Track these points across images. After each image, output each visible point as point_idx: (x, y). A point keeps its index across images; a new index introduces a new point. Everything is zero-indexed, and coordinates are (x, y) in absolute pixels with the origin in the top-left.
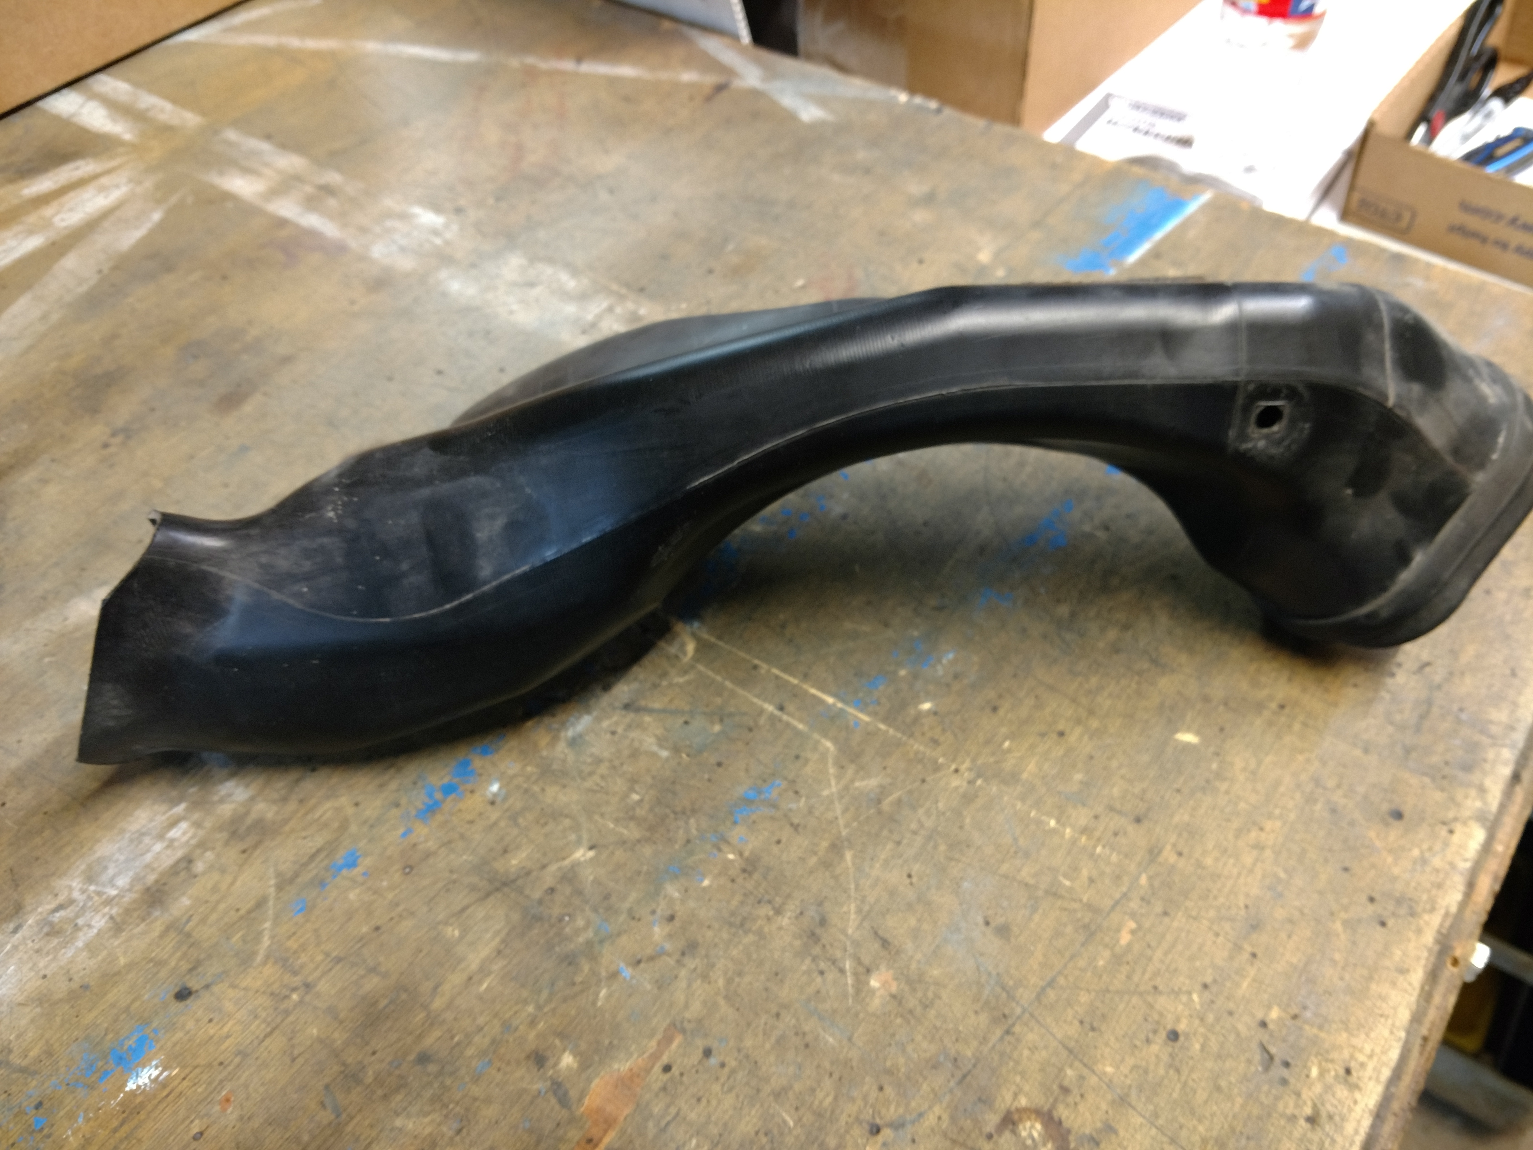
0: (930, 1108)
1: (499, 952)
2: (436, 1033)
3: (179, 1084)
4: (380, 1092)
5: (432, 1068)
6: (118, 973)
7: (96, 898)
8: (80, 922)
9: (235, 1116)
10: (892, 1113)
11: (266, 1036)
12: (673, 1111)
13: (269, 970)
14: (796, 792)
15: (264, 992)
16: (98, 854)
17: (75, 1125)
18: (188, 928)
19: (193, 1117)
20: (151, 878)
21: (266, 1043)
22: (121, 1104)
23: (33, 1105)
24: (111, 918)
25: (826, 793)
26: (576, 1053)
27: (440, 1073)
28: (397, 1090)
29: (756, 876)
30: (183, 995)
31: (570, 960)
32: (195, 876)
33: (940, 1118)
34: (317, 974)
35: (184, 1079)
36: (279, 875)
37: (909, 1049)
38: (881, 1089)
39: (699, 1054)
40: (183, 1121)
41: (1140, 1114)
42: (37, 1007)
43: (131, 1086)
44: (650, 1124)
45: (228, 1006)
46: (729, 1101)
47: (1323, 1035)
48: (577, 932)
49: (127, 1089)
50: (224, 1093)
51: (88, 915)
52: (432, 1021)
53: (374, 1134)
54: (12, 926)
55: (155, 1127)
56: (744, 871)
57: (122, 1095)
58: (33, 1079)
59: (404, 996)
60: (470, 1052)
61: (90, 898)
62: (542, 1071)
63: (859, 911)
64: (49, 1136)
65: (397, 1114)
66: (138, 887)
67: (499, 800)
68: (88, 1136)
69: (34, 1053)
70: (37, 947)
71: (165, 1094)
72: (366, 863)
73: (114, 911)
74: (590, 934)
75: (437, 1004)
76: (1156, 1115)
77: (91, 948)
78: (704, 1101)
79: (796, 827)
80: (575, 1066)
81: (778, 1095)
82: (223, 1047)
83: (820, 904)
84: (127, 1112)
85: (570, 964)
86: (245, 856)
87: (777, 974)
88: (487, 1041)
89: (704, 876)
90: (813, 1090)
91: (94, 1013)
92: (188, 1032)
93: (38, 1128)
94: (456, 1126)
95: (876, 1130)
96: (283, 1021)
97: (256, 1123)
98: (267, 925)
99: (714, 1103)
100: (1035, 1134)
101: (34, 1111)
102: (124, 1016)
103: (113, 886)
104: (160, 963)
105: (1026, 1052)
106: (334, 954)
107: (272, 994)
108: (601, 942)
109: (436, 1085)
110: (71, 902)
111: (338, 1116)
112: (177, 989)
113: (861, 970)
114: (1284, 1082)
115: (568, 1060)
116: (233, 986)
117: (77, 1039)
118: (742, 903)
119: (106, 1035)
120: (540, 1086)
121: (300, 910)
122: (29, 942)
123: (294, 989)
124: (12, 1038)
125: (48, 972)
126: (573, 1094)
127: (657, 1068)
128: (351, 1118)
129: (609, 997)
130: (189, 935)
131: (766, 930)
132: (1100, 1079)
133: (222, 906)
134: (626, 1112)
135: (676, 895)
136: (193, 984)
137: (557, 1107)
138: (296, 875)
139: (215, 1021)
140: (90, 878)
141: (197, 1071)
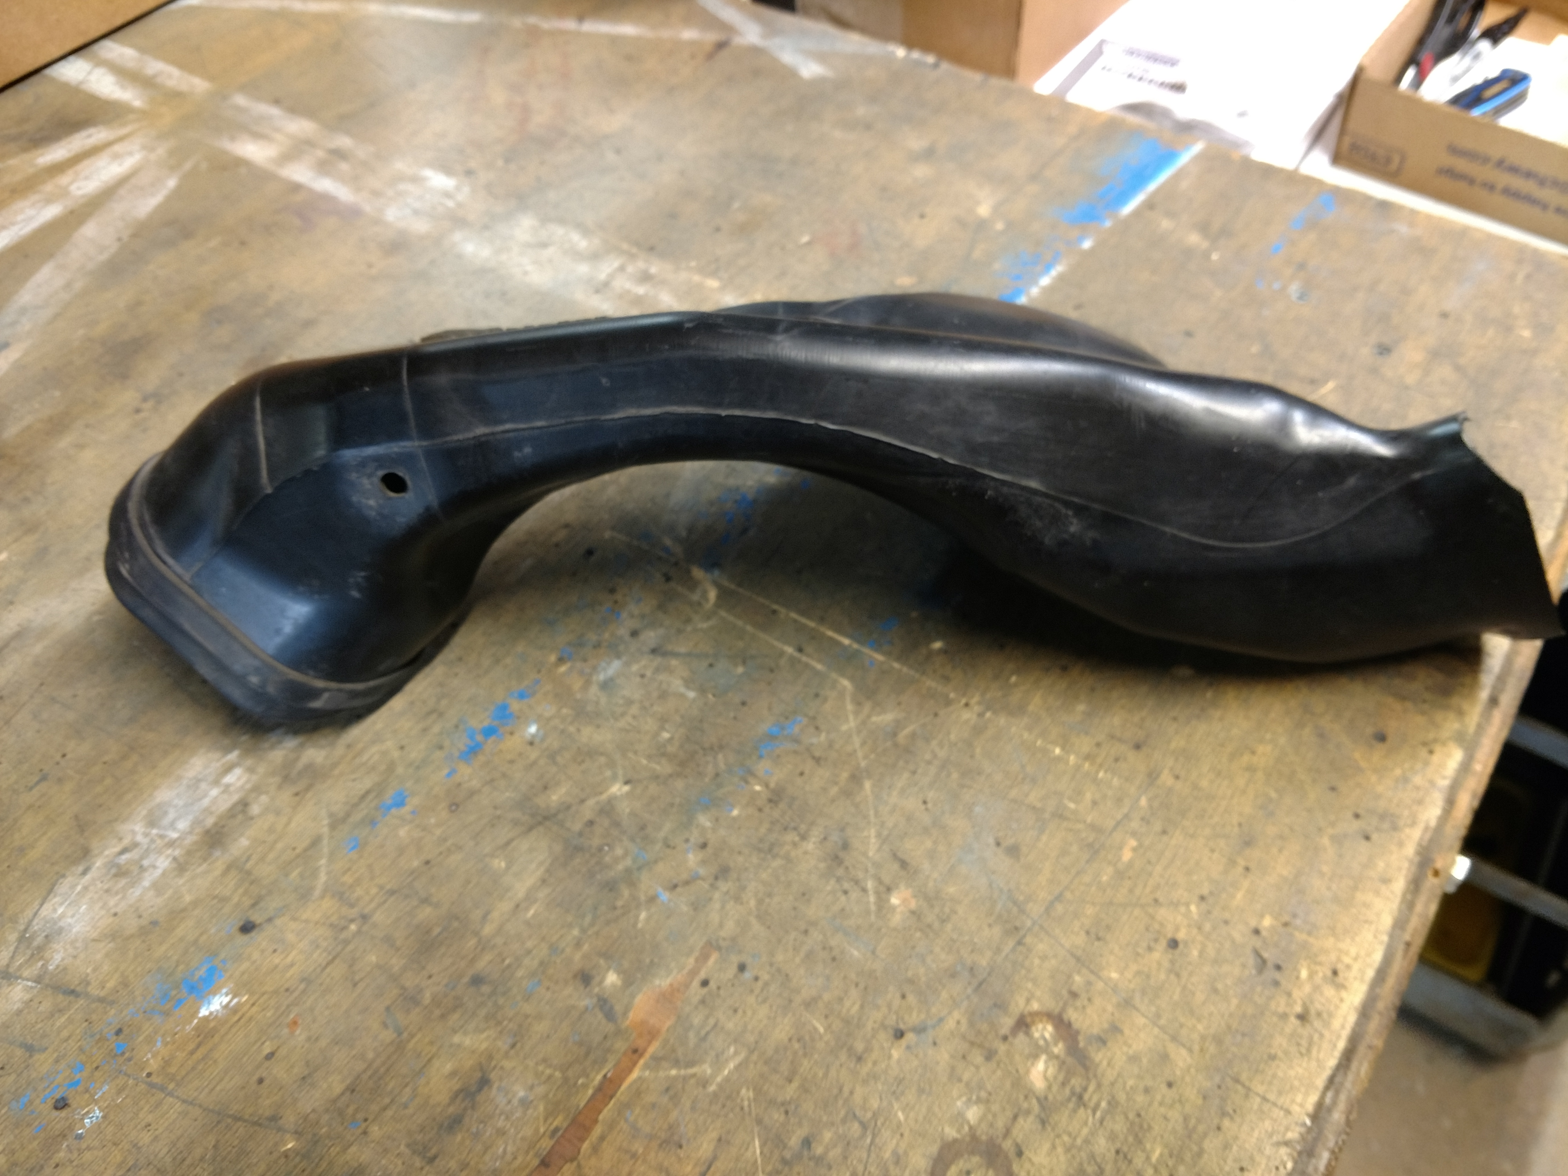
0: (950, 1013)
1: (544, 881)
2: (487, 957)
3: (250, 1009)
4: (437, 1012)
5: (486, 989)
6: (184, 910)
7: (159, 841)
8: (146, 863)
9: (303, 1037)
10: (914, 1019)
11: (328, 964)
12: (712, 1021)
13: (328, 904)
14: (817, 728)
15: (324, 924)
16: (158, 800)
17: (154, 1049)
18: (248, 866)
19: (263, 1039)
20: (210, 821)
21: (328, 970)
22: (197, 1028)
23: (113, 1031)
24: (175, 859)
25: (844, 728)
26: (620, 972)
27: (493, 993)
28: (454, 1009)
29: (782, 805)
30: (247, 928)
31: (611, 887)
32: (252, 818)
33: (958, 1022)
34: (373, 905)
35: (253, 1005)
36: (331, 815)
37: (929, 960)
38: (903, 997)
39: (733, 970)
40: (256, 1042)
41: (1143, 1015)
42: (110, 942)
43: (204, 1012)
44: (691, 1035)
45: (291, 937)
46: (763, 1011)
47: (1311, 940)
48: (617, 860)
49: (201, 1015)
50: (292, 1016)
51: (152, 857)
52: (484, 946)
53: (434, 1049)
54: (81, 868)
55: (229, 1049)
56: (770, 801)
57: (196, 1021)
58: (111, 1008)
59: (456, 924)
60: (520, 973)
61: (152, 841)
62: (588, 989)
63: (879, 835)
64: (130, 1059)
65: (455, 1031)
66: (198, 830)
67: (537, 740)
68: (167, 1058)
69: (110, 985)
70: (106, 887)
71: (236, 1018)
72: (414, 802)
73: (177, 853)
74: (628, 862)
75: (488, 930)
76: (1158, 1016)
77: (158, 887)
78: (740, 1011)
79: (817, 760)
80: (619, 983)
81: (809, 1004)
82: (288, 975)
83: (842, 830)
84: (202, 1036)
85: (611, 890)
86: (297, 798)
87: (804, 894)
88: (536, 963)
89: (733, 806)
90: (840, 1000)
91: (164, 948)
92: (255, 962)
93: (119, 1052)
94: (510, 1041)
95: (899, 1034)
96: (343, 949)
97: (323, 1043)
98: (323, 862)
99: (749, 1013)
100: (1047, 1035)
101: (115, 1037)
102: (192, 949)
103: (174, 829)
104: (224, 900)
105: (1037, 961)
106: (388, 887)
107: (331, 925)
108: (639, 869)
109: (490, 1004)
110: (135, 845)
111: (400, 1034)
112: (241, 923)
113: (882, 889)
114: (1276, 983)
115: (612, 978)
116: (294, 919)
117: (149, 972)
118: (770, 830)
119: (177, 966)
120: (586, 1002)
121: (353, 848)
122: (98, 882)
123: (352, 921)
124: (89, 971)
125: (118, 910)
126: (618, 1008)
127: (696, 983)
128: (412, 1036)
129: (648, 919)
130: (249, 873)
131: (793, 854)
132: (1106, 984)
133: (280, 846)
134: (669, 1023)
135: (708, 824)
136: (256, 917)
137: (604, 1021)
138: (348, 815)
139: (279, 951)
140: (152, 823)
141: (266, 997)
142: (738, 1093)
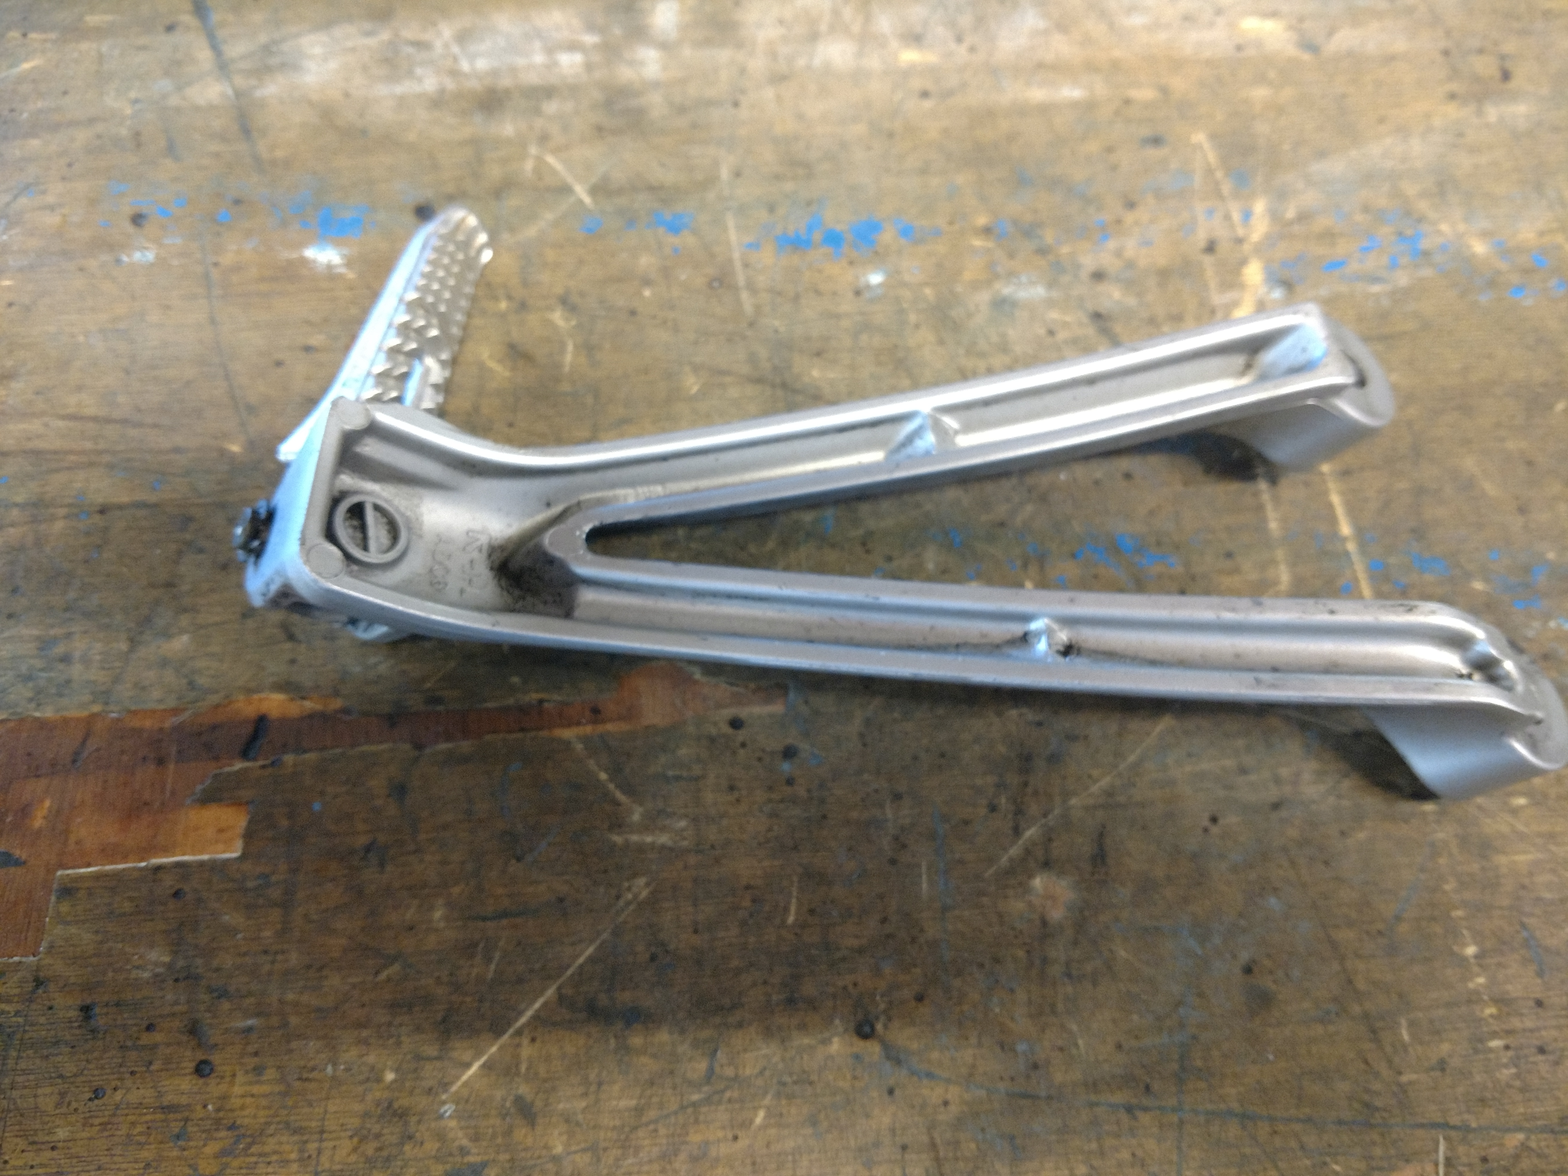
0: (949, 1082)
3: (345, 289)
6: (398, 145)
7: (448, 61)
8: (417, 71)
12: (697, 771)
16: (490, 21)
17: (243, 246)
18: (488, 155)
20: (505, 83)
22: (290, 263)
23: (235, 197)
24: (443, 90)
30: (422, 210)
32: (538, 113)
33: (946, 1104)
34: (540, 303)
35: (350, 288)
36: (606, 177)
39: (780, 744)
40: (312, 325)
42: (317, 116)
43: (311, 253)
44: (663, 760)
46: (757, 824)
49: (304, 253)
51: (428, 71)
54: (369, 28)
55: (289, 309)
57: (296, 255)
58: (257, 176)
61: (444, 56)
63: (1109, 792)
64: (219, 235)
66: (488, 82)
67: (867, 295)
68: (241, 264)
69: (278, 153)
70: (368, 63)
71: (326, 285)
72: (687, 239)
73: (450, 86)
77: (403, 102)
78: (735, 795)
81: (811, 877)
84: (285, 274)
86: (596, 133)
90: (848, 914)
91: (347, 163)
98: (550, 216)
99: (742, 808)
101: (231, 204)
102: (364, 187)
103: (472, 62)
104: (435, 167)
105: (1125, 1154)
110: (429, 47)
112: (423, 202)
117: (316, 173)
119: (337, 190)
122: (367, 53)
123: (509, 298)
124: (277, 125)
125: (354, 93)
130: (481, 162)
140: (462, 38)
142: (635, 875)
